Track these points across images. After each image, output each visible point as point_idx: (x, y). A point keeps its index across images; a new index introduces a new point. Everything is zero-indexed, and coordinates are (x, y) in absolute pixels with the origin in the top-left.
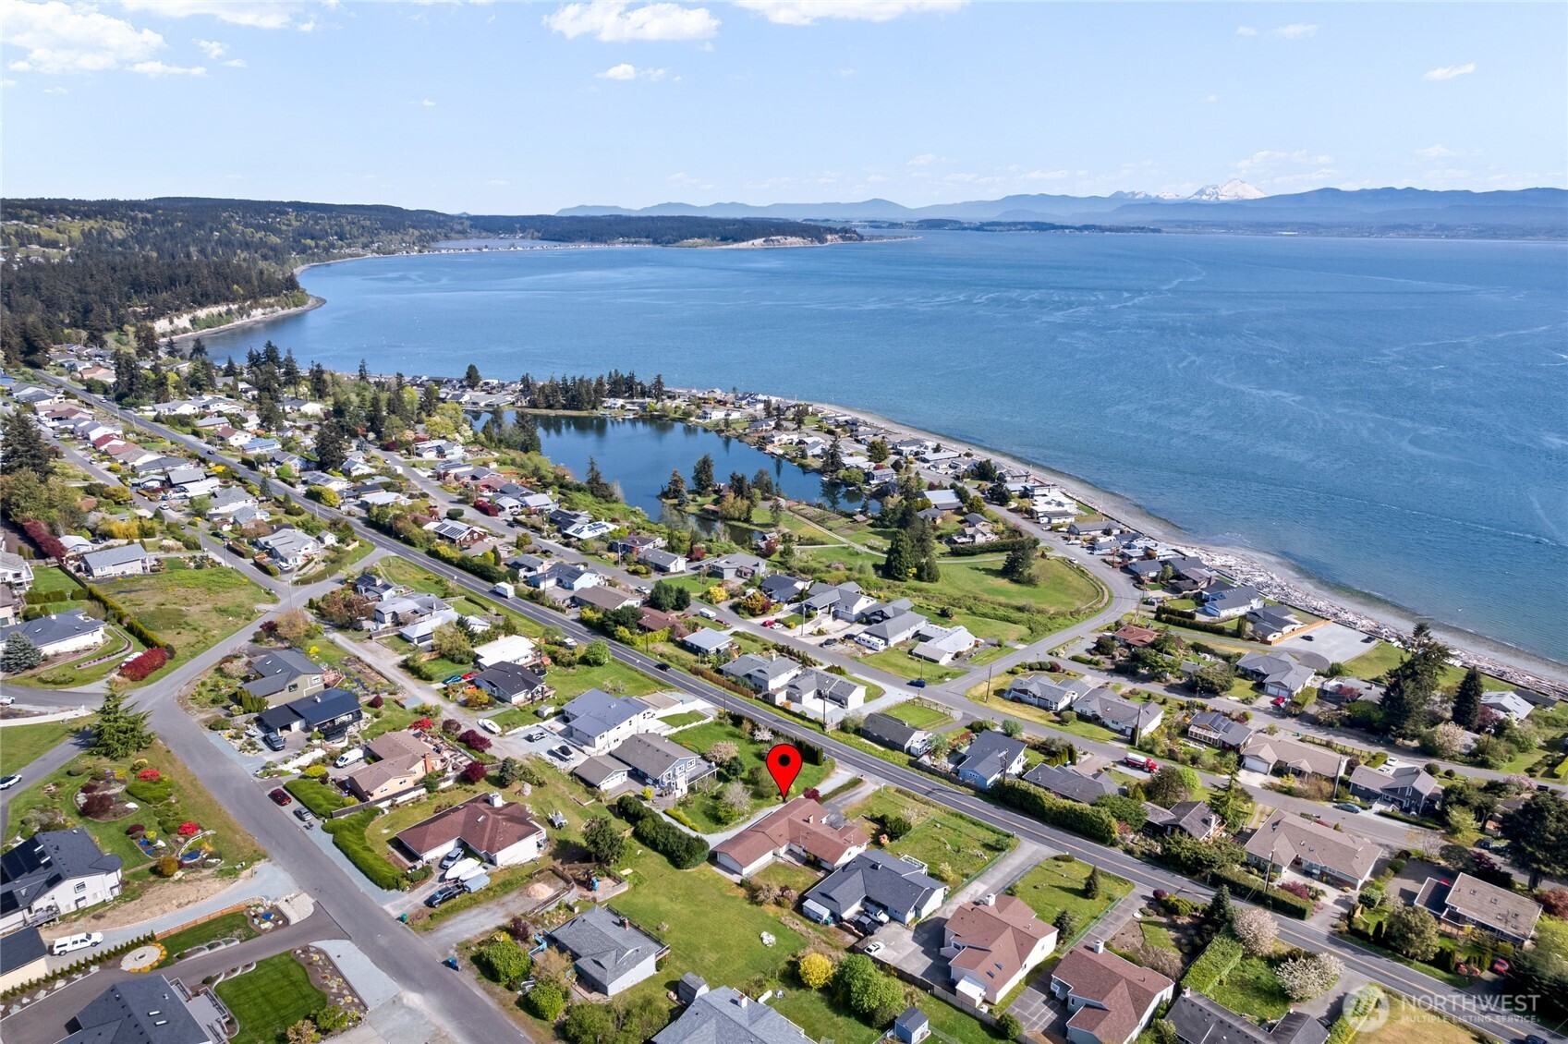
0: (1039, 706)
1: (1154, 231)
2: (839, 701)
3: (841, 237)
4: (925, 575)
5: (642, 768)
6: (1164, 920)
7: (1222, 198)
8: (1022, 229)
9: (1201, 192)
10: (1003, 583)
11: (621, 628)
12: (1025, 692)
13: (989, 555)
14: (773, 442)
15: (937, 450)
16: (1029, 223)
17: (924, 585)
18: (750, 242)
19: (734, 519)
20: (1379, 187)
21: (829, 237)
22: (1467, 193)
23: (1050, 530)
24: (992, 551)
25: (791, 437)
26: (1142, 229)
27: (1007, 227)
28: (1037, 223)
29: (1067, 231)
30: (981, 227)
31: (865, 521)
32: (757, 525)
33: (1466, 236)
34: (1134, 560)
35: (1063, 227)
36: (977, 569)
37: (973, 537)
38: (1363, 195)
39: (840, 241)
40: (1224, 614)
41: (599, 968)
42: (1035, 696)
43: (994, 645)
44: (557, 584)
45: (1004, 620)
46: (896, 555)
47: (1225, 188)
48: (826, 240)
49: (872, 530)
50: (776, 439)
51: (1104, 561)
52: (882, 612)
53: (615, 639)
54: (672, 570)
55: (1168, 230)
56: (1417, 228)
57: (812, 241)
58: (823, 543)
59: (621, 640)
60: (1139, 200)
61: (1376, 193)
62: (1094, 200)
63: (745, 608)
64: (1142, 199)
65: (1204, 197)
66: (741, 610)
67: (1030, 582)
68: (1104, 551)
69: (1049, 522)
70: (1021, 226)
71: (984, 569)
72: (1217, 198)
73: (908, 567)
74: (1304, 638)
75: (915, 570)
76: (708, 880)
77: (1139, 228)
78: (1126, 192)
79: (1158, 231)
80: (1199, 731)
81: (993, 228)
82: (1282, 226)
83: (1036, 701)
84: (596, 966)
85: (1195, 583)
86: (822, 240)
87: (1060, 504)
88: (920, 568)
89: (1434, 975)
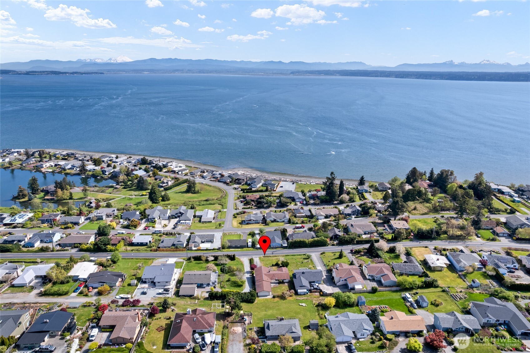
0: (255, 223)
1: (101, 73)
2: (211, 241)
4: (165, 199)
5: (200, 282)
6: (359, 255)
7: (118, 61)
8: (48, 74)
9: (110, 59)
10: (190, 195)
11: (109, 246)
12: (250, 220)
13: (175, 188)
14: (43, 167)
15: (117, 158)
16: (50, 72)
17: (167, 202)
19: (65, 200)
20: (167, 58)
22: (191, 60)
23: (185, 175)
24: (176, 186)
25: (50, 164)
26: (97, 73)
27: (40, 73)
28: (53, 71)
29: (67, 74)
30: (28, 73)
31: (120, 188)
32: (77, 199)
33: (197, 73)
34: (219, 178)
35: (66, 73)
36: (177, 193)
37: (167, 183)
38: (163, 60)
40: (258, 186)
41: (294, 333)
42: (254, 220)
43: (219, 212)
44: (41, 243)
45: (210, 204)
46: (154, 194)
47: (119, 58)
49: (126, 190)
50: (44, 166)
51: (211, 180)
52: (180, 212)
53: (108, 252)
54: (81, 223)
55: (106, 73)
56: (182, 70)
58: (114, 199)
59: (111, 251)
60: (87, 62)
62: (70, 62)
63: (132, 226)
64: (89, 62)
65: (112, 61)
66: (131, 227)
67: (197, 192)
68: (208, 178)
69: (182, 173)
70: (46, 73)
71: (179, 192)
72: (116, 61)
73: (159, 198)
74: (280, 187)
75: (161, 198)
76: (265, 301)
77: (95, 73)
78: (82, 59)
79: (103, 73)
80: (299, 215)
81: (35, 73)
82: (143, 70)
83: (254, 222)
84: (293, 334)
85: (243, 180)
87: (180, 167)
88: (163, 197)
89: (407, 241)
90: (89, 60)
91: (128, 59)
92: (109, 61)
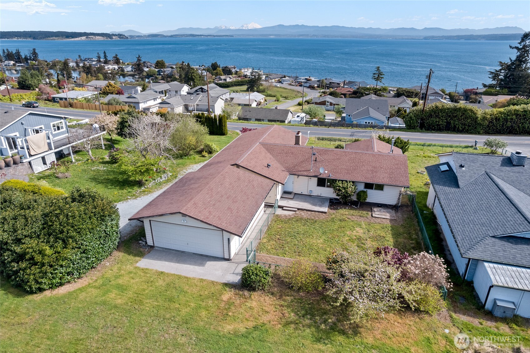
3: (119, 37)
7: (249, 28)
9: (243, 26)
18: (80, 38)
21: (114, 37)
22: (318, 26)
25: (114, 67)
27: (181, 36)
30: (172, 36)
35: (201, 35)
37: (225, 80)
38: (290, 27)
39: (119, 39)
43: (274, 101)
47: (250, 25)
48: (113, 38)
50: (106, 68)
51: (290, 85)
57: (107, 38)
61: (294, 26)
65: (244, 28)
76: (138, 301)
81: (176, 36)
85: (339, 84)
86: (111, 38)
90: (224, 28)
91: (258, 26)
92: (241, 28)
